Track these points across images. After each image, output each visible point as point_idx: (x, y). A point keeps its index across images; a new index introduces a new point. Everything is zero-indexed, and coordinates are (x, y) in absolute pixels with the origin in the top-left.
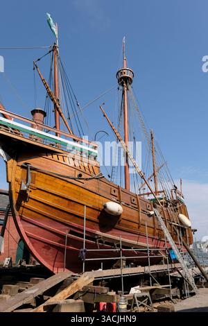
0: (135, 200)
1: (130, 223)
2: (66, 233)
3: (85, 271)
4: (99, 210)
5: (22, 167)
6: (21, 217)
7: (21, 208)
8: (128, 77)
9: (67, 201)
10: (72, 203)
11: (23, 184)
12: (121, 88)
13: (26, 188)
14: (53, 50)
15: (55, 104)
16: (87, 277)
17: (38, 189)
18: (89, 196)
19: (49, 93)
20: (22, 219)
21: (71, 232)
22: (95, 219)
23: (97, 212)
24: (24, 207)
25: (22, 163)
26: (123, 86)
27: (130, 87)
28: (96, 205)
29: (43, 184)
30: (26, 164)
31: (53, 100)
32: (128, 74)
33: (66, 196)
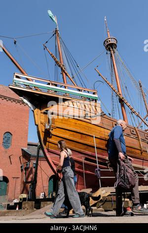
0: (134, 131)
1: (133, 150)
2: (83, 160)
3: (102, 187)
4: (105, 140)
5: (44, 113)
6: (48, 149)
7: (47, 143)
8: (113, 43)
9: (80, 135)
10: (84, 136)
11: (46, 125)
12: (109, 52)
13: (49, 127)
14: (55, 34)
15: (62, 69)
16: (104, 191)
17: (57, 127)
18: (96, 129)
19: (57, 62)
20: (49, 151)
21: (86, 159)
22: (103, 147)
23: (104, 142)
24: (49, 142)
25: (44, 111)
26: (110, 50)
27: (115, 50)
28: (103, 136)
29: (60, 124)
30: (47, 111)
31: (59, 66)
32: (113, 41)
33: (78, 130)
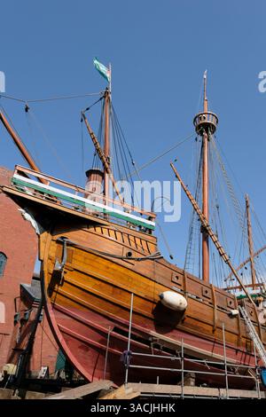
0: (209, 291)
1: (199, 324)
2: (110, 331)
3: (128, 381)
4: (154, 302)
5: (58, 242)
6: (53, 304)
7: (54, 294)
8: (210, 124)
9: (111, 288)
10: (118, 290)
11: (57, 263)
12: (200, 138)
13: (60, 268)
14: (105, 97)
15: (104, 164)
16: (130, 390)
17: (75, 270)
18: (140, 282)
19: (98, 150)
20: (54, 307)
21: (116, 330)
22: (148, 313)
23: (150, 305)
24: (57, 292)
25: (57, 237)
26: (202, 135)
27: (211, 136)
28: (150, 295)
29: (81, 265)
30: (63, 238)
31: (101, 158)
32: (210, 120)
33: (110, 280)
